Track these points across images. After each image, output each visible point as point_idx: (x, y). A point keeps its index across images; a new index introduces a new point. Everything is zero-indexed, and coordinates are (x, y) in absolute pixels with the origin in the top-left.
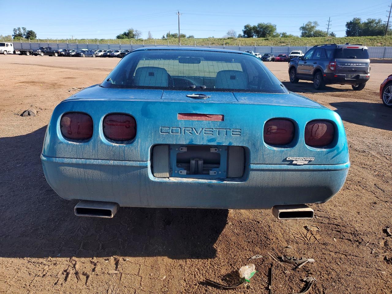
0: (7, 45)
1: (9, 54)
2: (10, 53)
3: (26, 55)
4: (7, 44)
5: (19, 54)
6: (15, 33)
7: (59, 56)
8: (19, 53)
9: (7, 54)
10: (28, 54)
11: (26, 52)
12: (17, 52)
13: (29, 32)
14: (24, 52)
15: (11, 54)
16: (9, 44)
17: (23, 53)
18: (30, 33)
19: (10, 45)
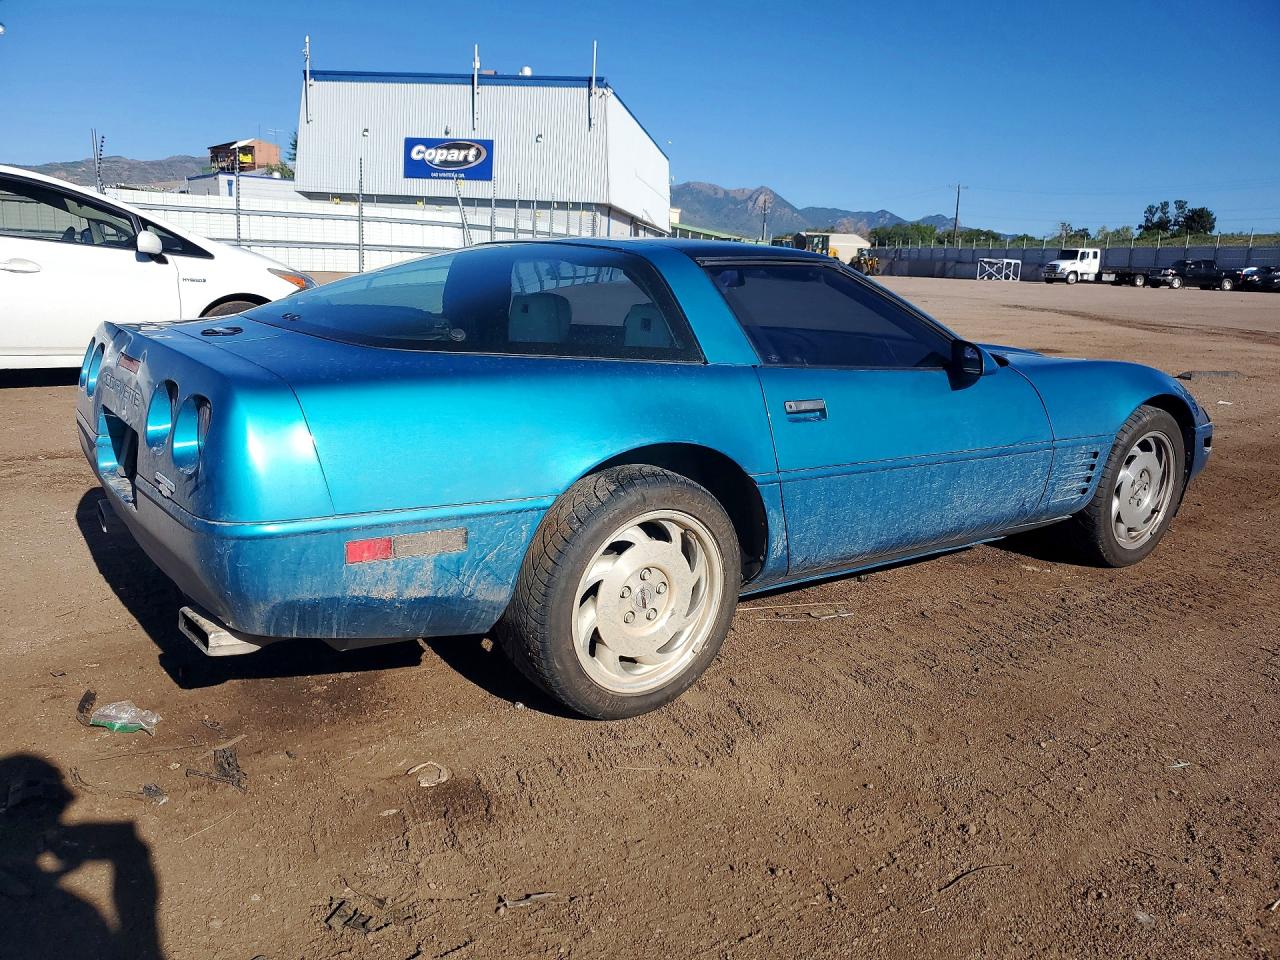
0: (1084, 256)
1: (1083, 281)
2: (1085, 277)
3: (1133, 284)
4: (1083, 254)
5: (1113, 283)
6: (1147, 220)
7: (1234, 288)
8: (1112, 277)
9: (1077, 281)
10: (1139, 282)
11: (1135, 275)
12: (1105, 277)
13: (1194, 212)
14: (1129, 275)
15: (1087, 281)
16: (1091, 251)
17: (1125, 278)
18: (1195, 217)
19: (1091, 255)
